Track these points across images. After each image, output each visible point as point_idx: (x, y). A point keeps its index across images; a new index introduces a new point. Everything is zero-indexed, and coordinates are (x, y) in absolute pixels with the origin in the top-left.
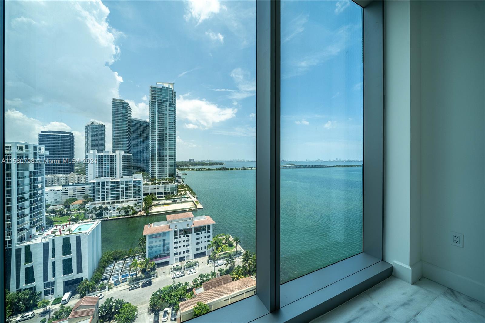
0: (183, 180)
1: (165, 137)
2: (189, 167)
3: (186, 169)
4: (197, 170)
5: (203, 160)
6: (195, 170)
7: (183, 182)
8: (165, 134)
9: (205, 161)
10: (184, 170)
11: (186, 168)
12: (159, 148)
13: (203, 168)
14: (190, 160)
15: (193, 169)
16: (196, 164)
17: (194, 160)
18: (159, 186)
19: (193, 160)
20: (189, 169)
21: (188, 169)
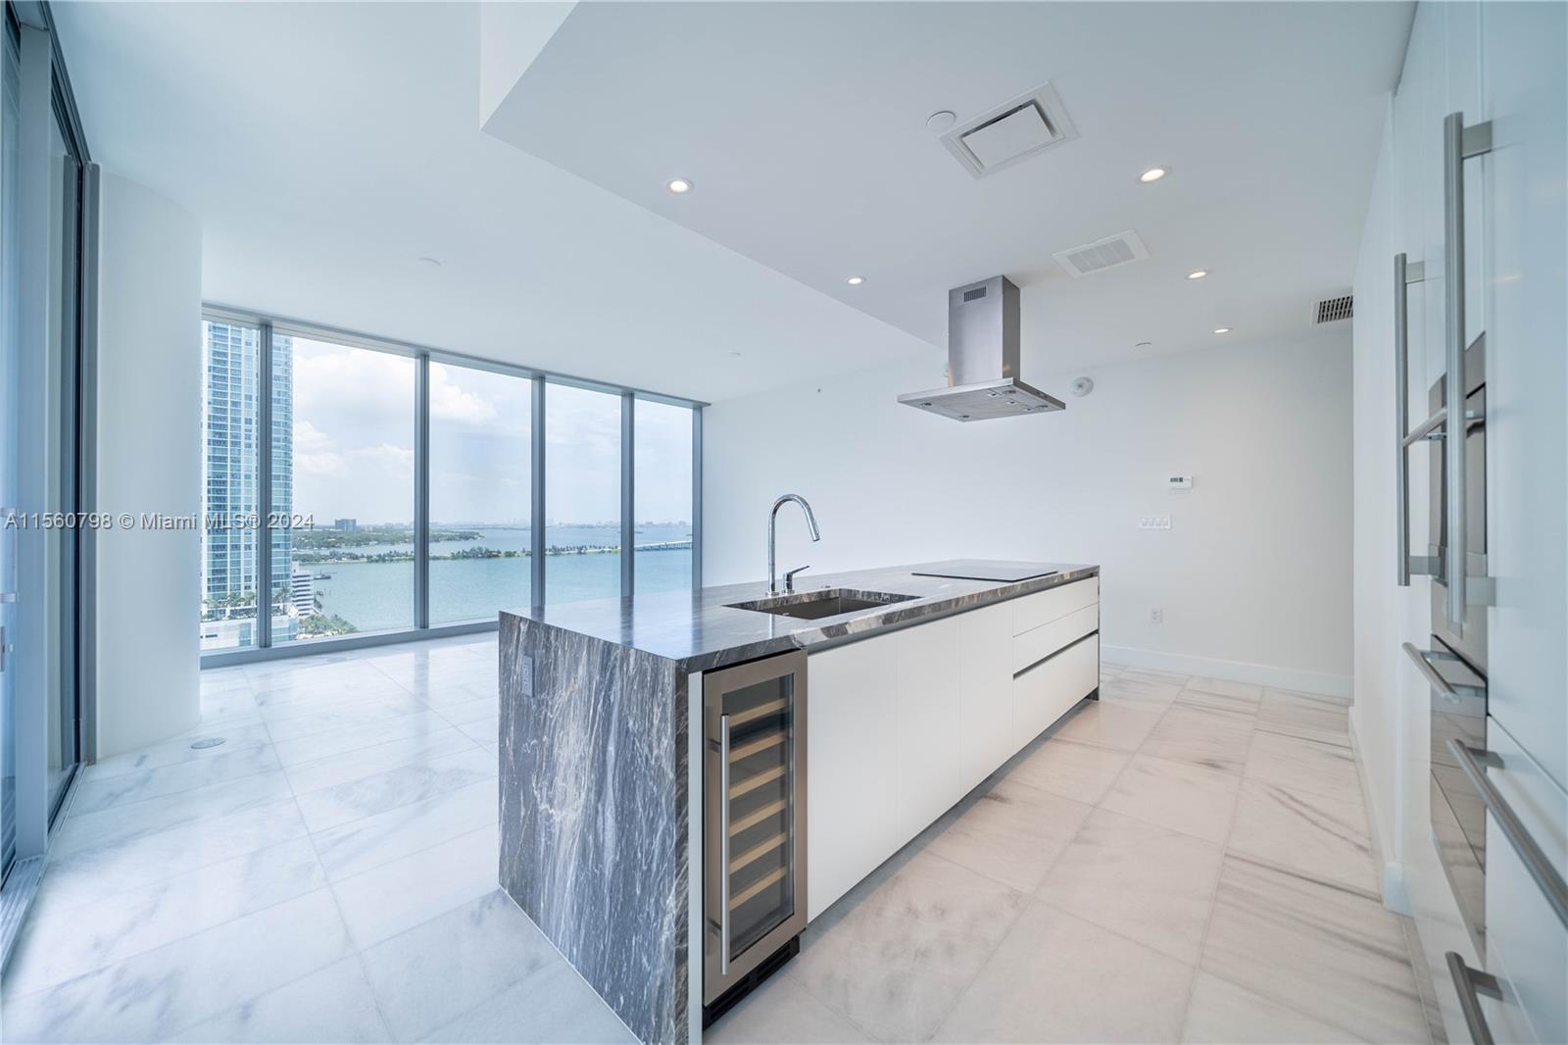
0: (318, 598)
1: (243, 433)
2: (336, 550)
3: (325, 558)
4: (370, 559)
5: (394, 523)
6: (365, 560)
7: (320, 607)
8: (243, 421)
9: (401, 525)
10: (318, 561)
11: (325, 552)
12: (216, 475)
13: (398, 554)
14: (340, 524)
15: (357, 558)
16: (363, 540)
17: (357, 524)
18: (216, 624)
19: (354, 521)
20: (340, 559)
21: (333, 555)
